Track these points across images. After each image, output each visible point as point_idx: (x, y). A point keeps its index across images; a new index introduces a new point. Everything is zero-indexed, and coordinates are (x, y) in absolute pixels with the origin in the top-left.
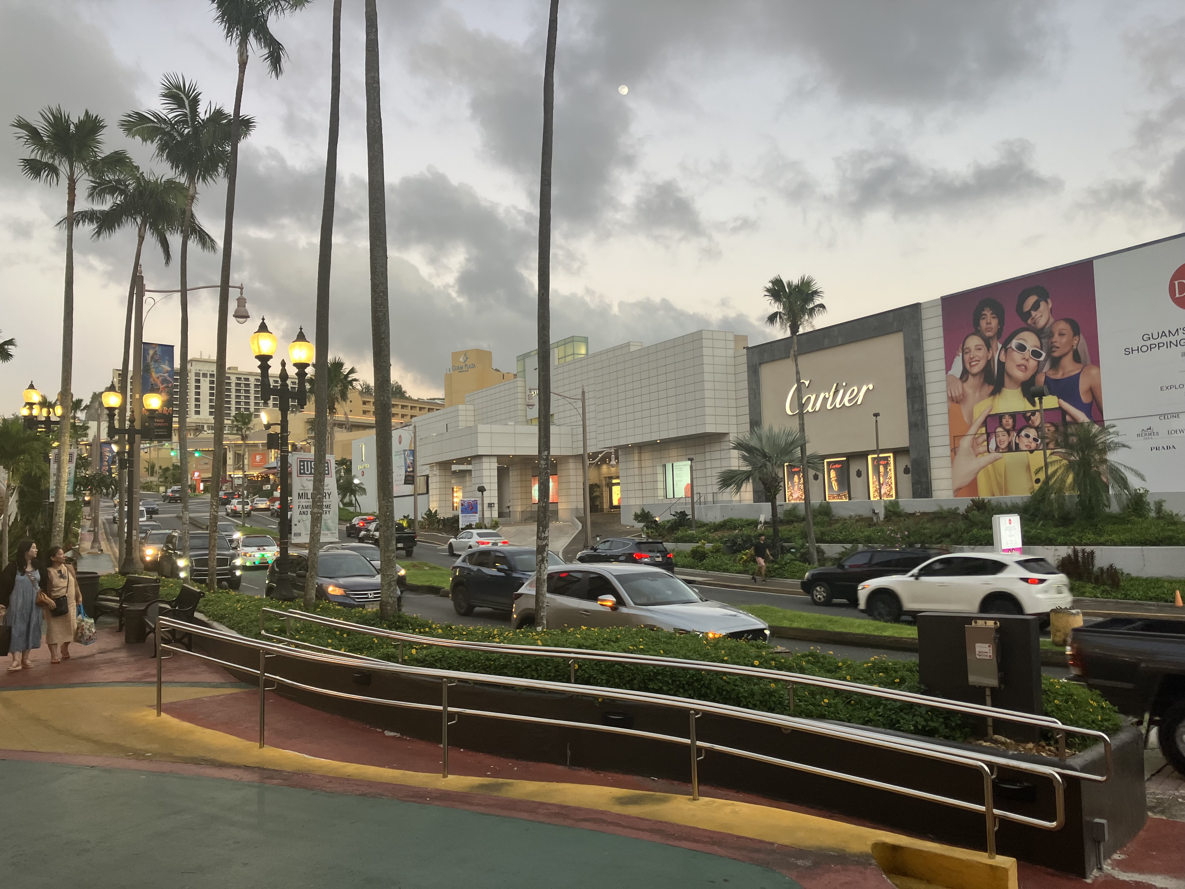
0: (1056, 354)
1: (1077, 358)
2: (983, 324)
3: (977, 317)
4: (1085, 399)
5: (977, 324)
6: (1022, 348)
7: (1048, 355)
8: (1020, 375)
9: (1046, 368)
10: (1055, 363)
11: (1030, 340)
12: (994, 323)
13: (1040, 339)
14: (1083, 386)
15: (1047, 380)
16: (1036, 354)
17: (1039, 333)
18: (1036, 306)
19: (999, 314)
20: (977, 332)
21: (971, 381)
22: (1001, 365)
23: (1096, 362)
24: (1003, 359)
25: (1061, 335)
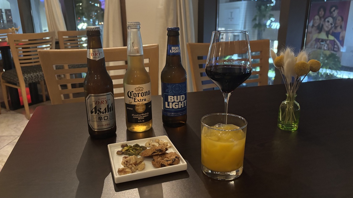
0: (336, 25)
1: (341, 27)
2: (320, 13)
3: (319, 10)
4: (341, 39)
5: (318, 12)
6: (328, 22)
7: (335, 25)
8: (326, 29)
9: (333, 29)
10: (336, 27)
11: (331, 20)
12: (323, 13)
13: (333, 20)
14: (341, 35)
15: (333, 32)
16: (331, 24)
17: (333, 18)
18: (334, 11)
19: (325, 11)
20: (318, 15)
21: (314, 28)
22: (322, 25)
23: (345, 29)
24: (323, 24)
25: (339, 20)
